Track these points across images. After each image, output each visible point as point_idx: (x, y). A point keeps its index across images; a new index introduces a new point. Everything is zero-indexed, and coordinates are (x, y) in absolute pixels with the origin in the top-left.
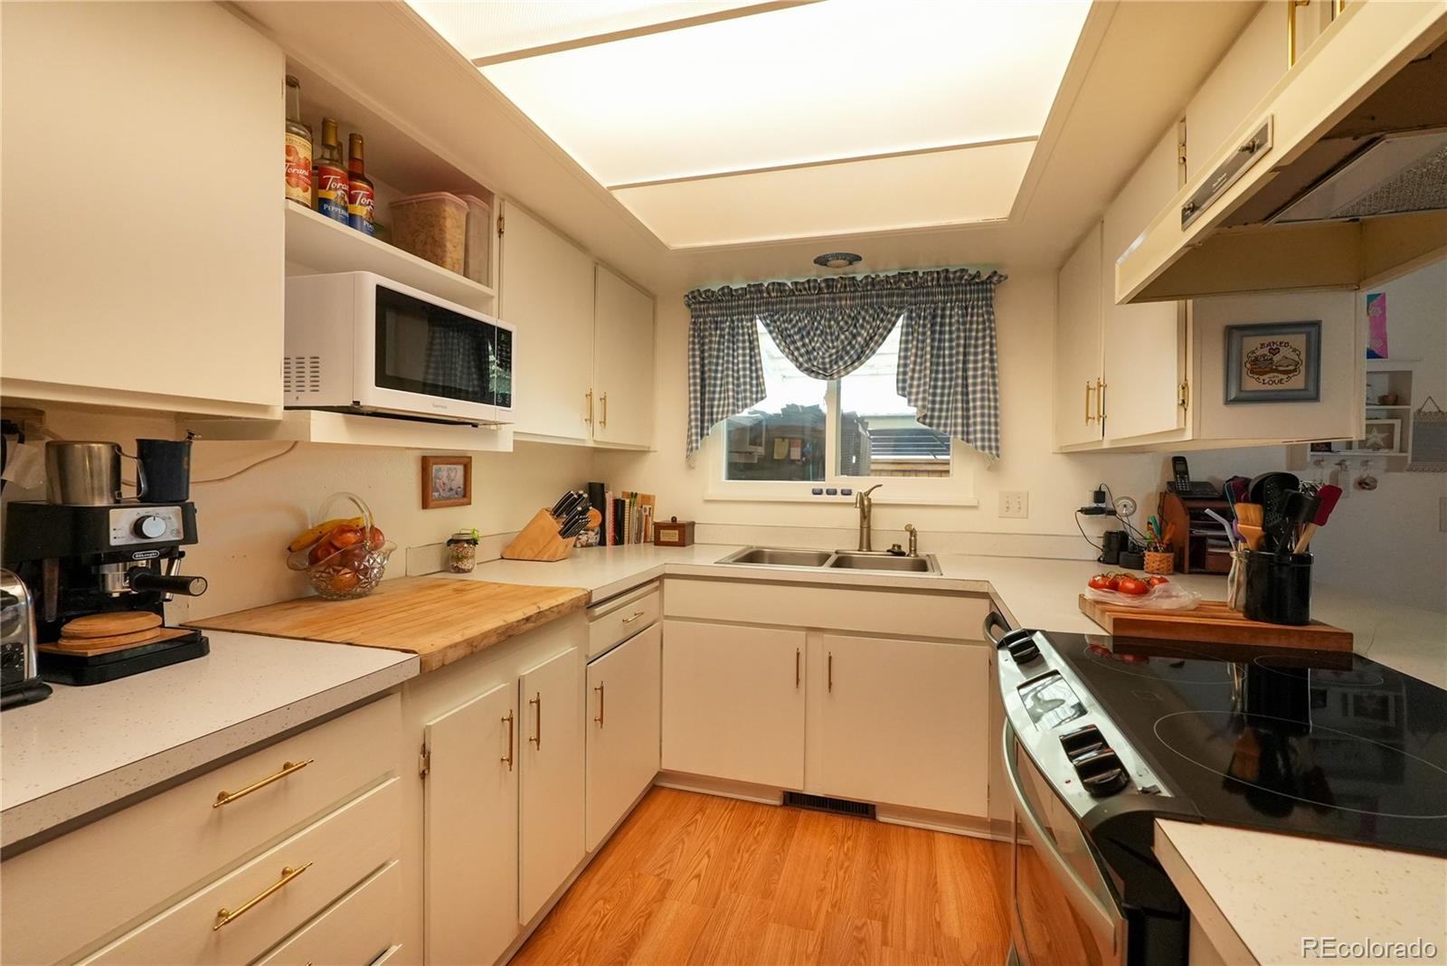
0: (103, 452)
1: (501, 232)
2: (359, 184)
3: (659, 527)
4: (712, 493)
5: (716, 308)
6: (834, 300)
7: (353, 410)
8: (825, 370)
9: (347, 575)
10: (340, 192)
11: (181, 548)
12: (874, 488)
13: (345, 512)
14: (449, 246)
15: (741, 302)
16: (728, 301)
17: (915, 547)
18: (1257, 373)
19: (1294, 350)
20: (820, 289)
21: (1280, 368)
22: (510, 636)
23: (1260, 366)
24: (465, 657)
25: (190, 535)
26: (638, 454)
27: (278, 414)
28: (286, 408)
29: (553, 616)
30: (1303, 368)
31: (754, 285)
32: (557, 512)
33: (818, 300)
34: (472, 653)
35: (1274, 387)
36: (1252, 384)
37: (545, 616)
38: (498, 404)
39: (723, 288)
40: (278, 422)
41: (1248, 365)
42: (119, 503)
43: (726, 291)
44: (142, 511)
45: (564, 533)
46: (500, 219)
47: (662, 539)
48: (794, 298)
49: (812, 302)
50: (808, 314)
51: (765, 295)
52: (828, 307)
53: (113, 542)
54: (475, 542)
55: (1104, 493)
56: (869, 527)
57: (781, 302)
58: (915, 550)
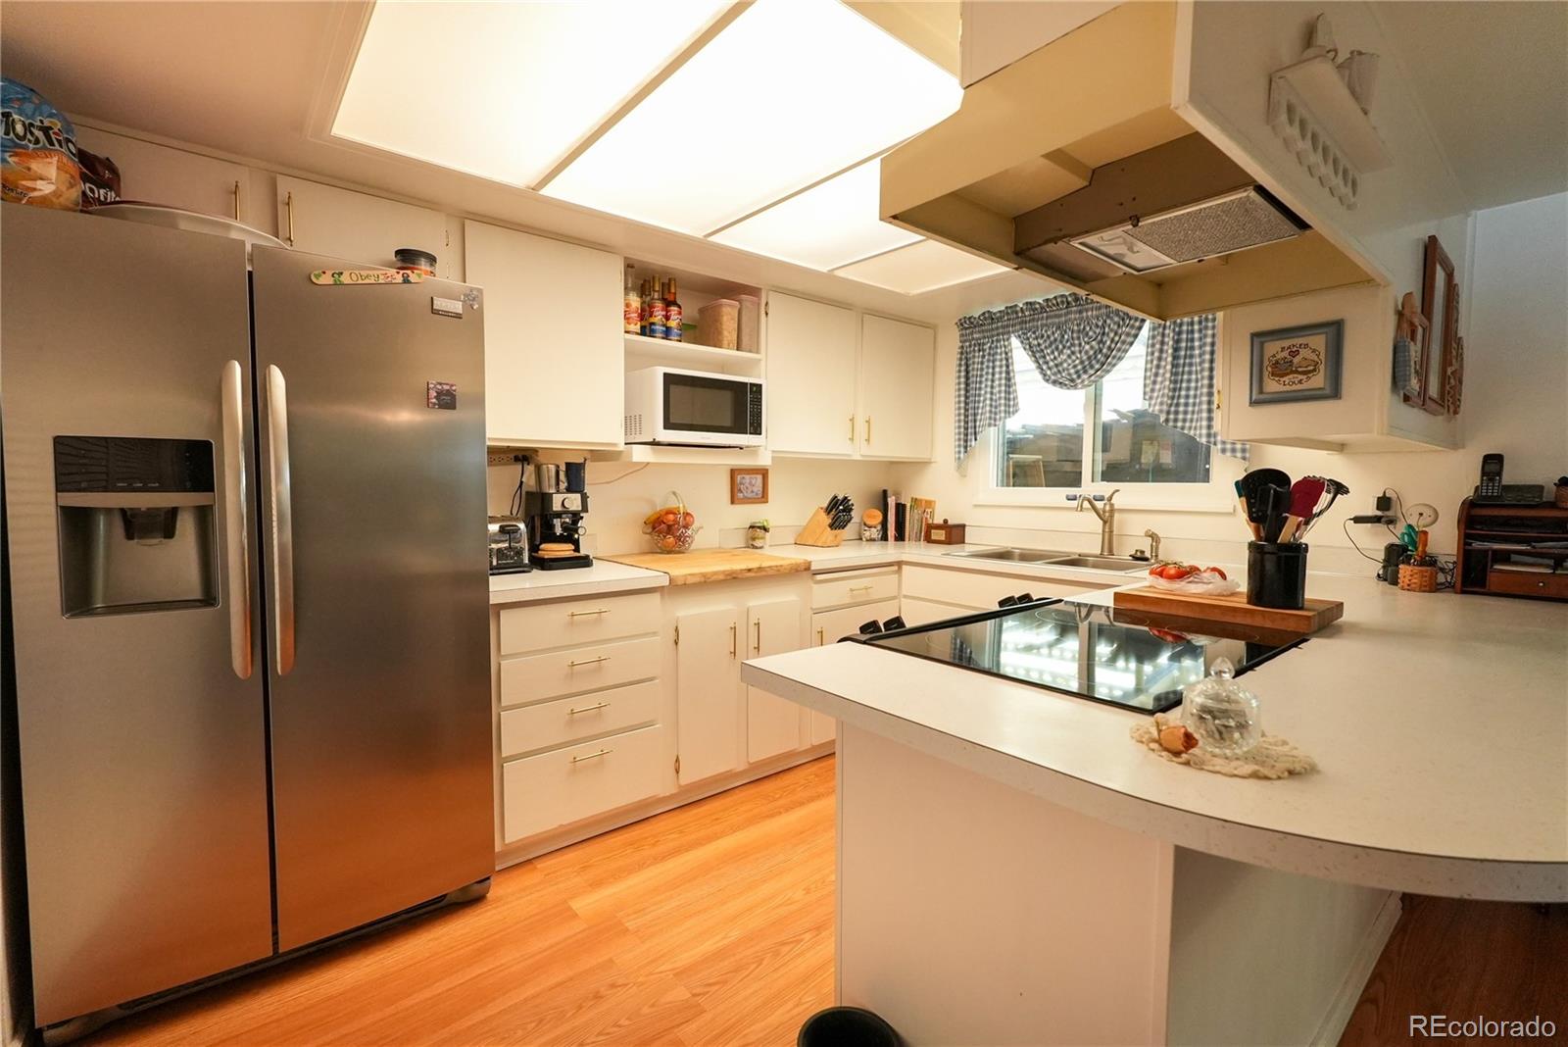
0: (552, 468)
1: (767, 314)
2: (672, 308)
3: (930, 527)
4: (982, 499)
5: (979, 332)
6: (1080, 312)
7: (654, 443)
8: (1072, 380)
9: (671, 540)
10: (660, 317)
11: (582, 515)
12: (1114, 493)
13: (672, 504)
14: (726, 333)
15: (1000, 324)
16: (989, 324)
17: (1157, 552)
18: (1277, 376)
19: (1314, 351)
20: (1068, 303)
21: (1300, 369)
22: (734, 578)
23: (1281, 369)
24: (700, 583)
25: (585, 509)
26: (920, 465)
27: (622, 447)
28: (626, 444)
29: (771, 572)
30: (1322, 367)
31: (1011, 307)
32: (828, 510)
33: (1066, 314)
34: (705, 582)
35: (1294, 387)
36: (1273, 386)
37: (766, 571)
38: (751, 433)
39: (984, 313)
40: (620, 452)
41: (1270, 369)
42: (558, 492)
43: (987, 315)
44: (566, 495)
45: (832, 526)
46: (767, 304)
47: (933, 538)
48: (1045, 315)
49: (1060, 316)
50: (1058, 328)
51: (1020, 315)
52: (1075, 319)
53: (554, 509)
54: (766, 530)
55: (1389, 499)
56: (1111, 532)
57: (1033, 320)
58: (1157, 556)
